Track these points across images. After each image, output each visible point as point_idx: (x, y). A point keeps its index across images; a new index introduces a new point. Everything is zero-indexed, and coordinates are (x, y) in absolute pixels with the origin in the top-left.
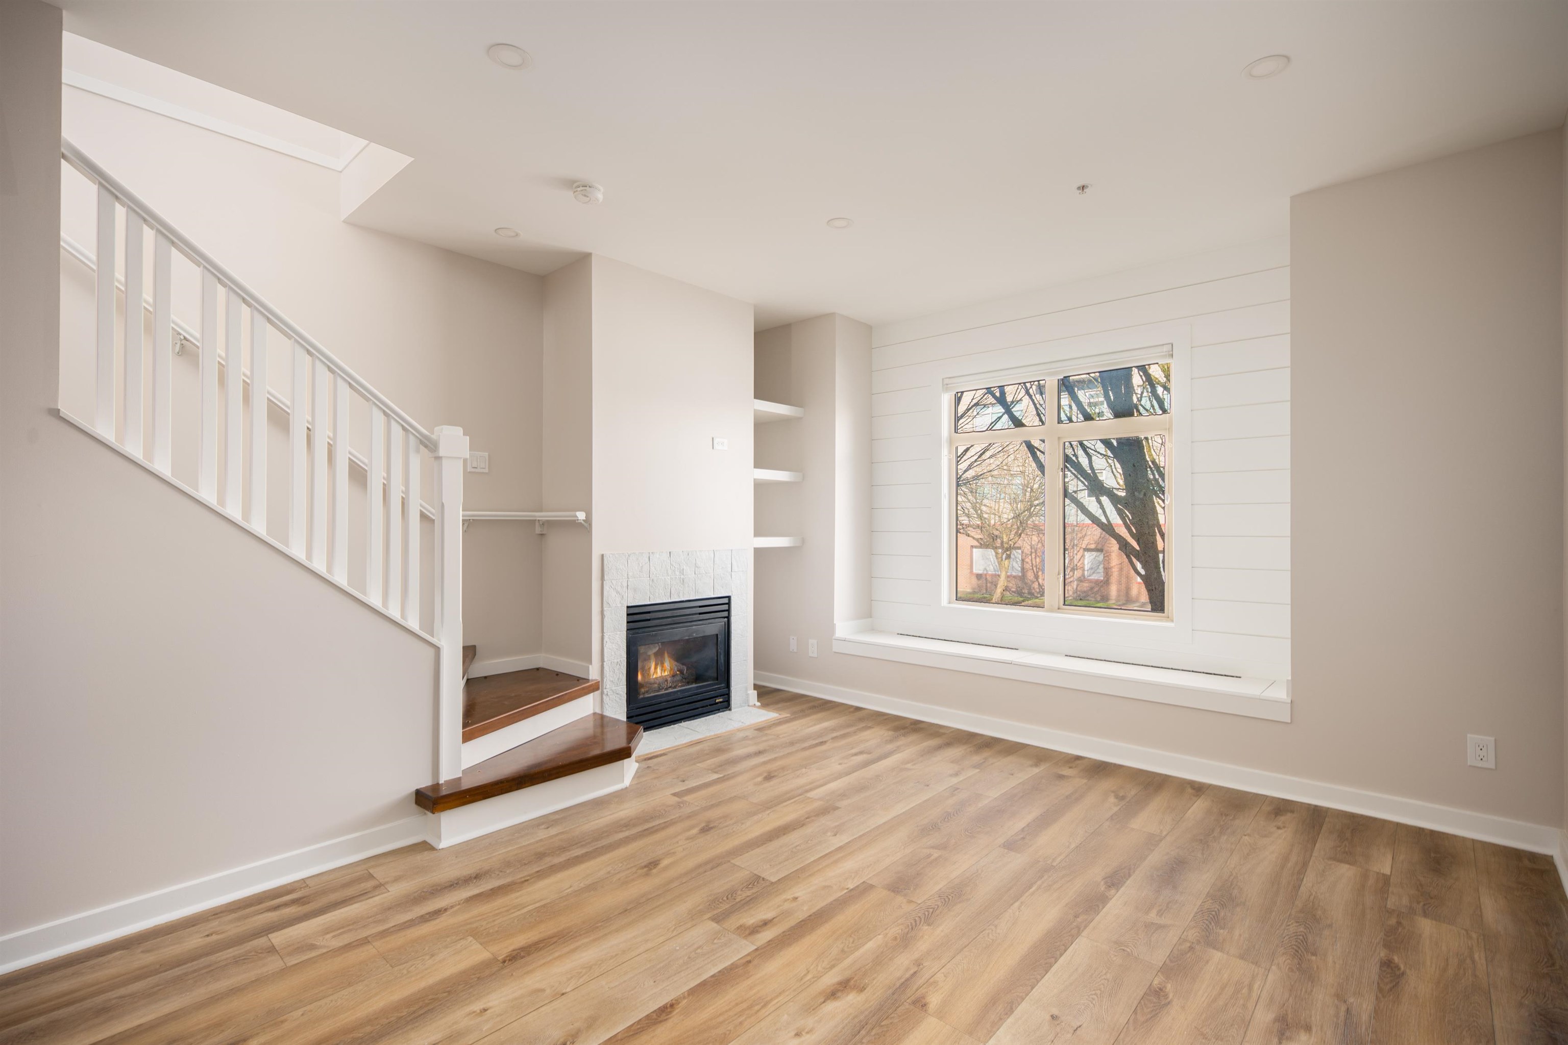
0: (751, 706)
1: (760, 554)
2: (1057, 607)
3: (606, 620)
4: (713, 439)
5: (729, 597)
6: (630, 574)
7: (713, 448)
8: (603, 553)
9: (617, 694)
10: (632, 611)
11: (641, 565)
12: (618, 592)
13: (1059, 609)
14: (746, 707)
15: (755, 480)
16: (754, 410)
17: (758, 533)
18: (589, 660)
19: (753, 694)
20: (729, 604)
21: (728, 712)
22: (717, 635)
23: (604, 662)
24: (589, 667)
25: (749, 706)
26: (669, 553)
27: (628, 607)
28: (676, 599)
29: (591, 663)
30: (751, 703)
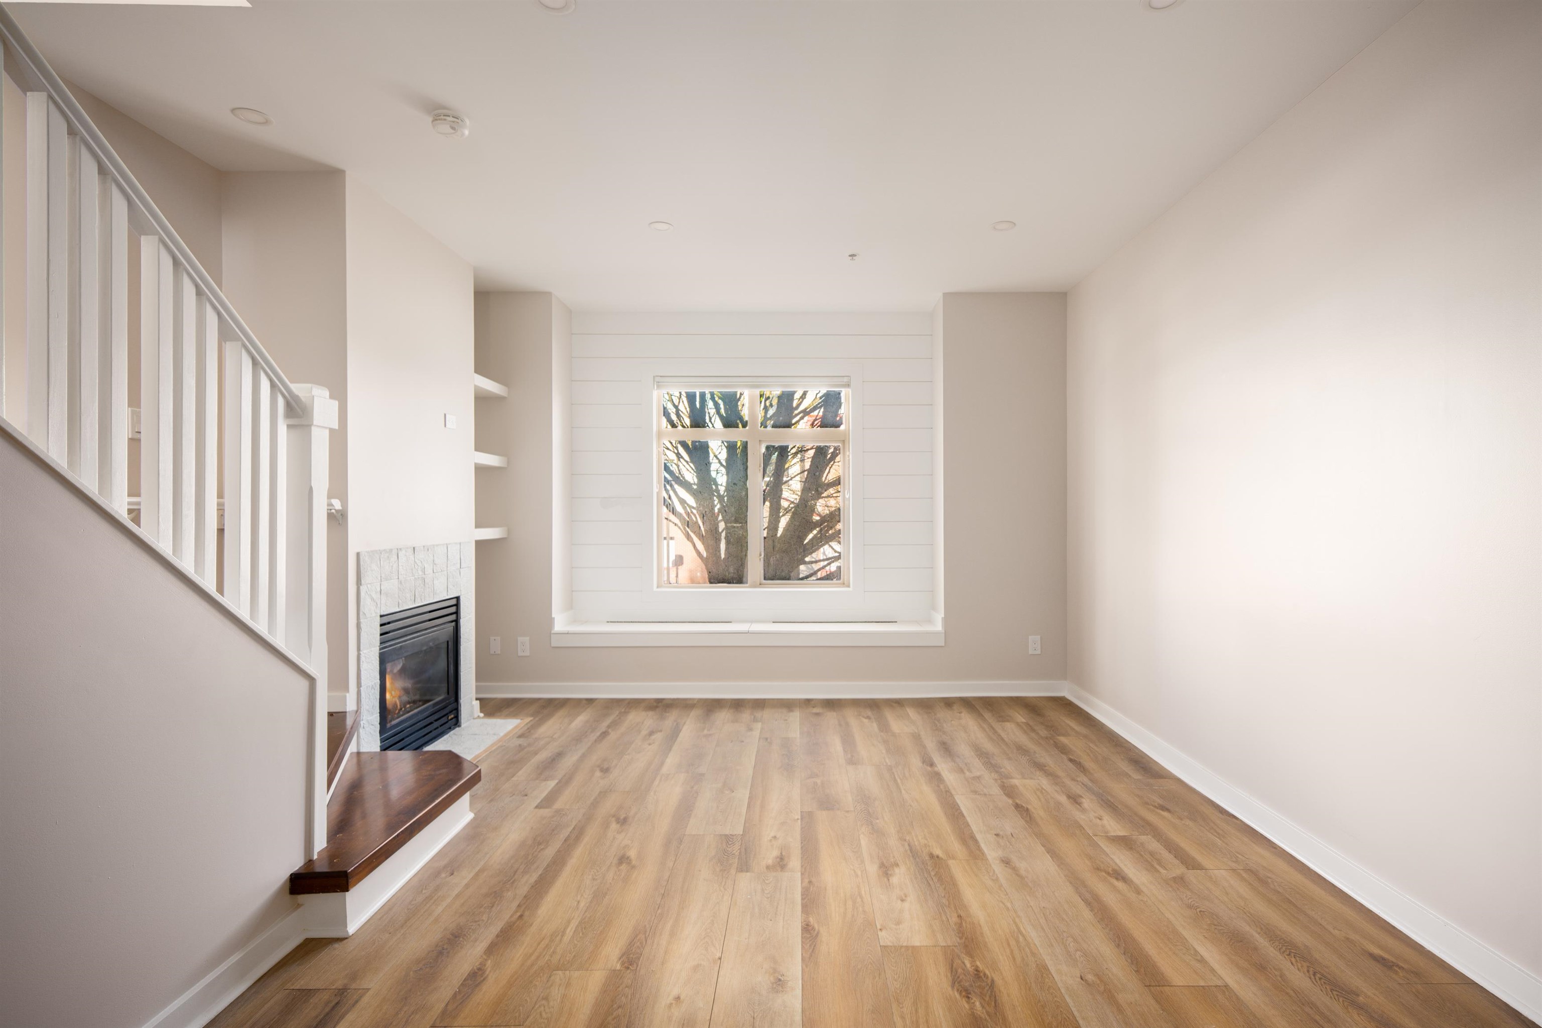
0: (476, 718)
1: (481, 545)
2: (759, 584)
3: (363, 634)
4: (445, 415)
5: (458, 598)
6: (383, 575)
7: (445, 426)
8: (358, 551)
9: (372, 725)
10: (386, 620)
11: (391, 564)
12: (372, 599)
13: (760, 584)
14: (472, 720)
15: (476, 464)
16: (476, 387)
17: (478, 525)
18: (347, 689)
19: (477, 704)
20: (457, 605)
21: (457, 729)
22: (448, 642)
23: (361, 686)
24: (346, 696)
25: (474, 719)
26: (413, 549)
27: (381, 616)
28: (419, 603)
29: (348, 691)
30: (476, 716)
